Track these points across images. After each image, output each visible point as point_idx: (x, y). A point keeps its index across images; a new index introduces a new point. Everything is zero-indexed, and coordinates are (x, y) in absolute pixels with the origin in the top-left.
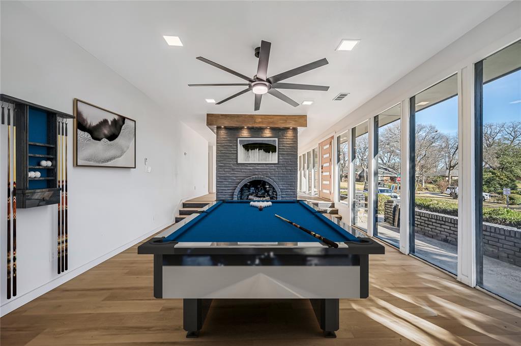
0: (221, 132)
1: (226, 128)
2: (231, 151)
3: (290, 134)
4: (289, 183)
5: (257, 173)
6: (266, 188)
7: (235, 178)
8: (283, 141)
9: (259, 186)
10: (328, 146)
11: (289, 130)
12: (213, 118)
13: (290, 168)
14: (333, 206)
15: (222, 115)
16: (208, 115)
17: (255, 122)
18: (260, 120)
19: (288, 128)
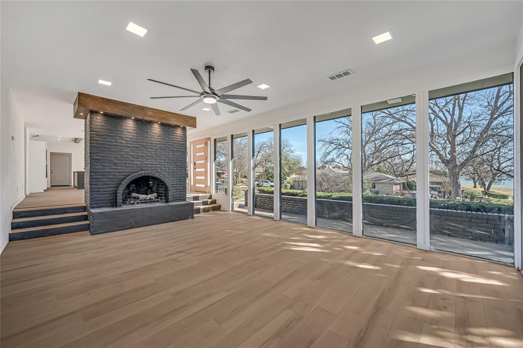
0: (98, 118)
1: (105, 115)
2: (112, 142)
3: (179, 132)
4: (179, 179)
5: (145, 168)
6: (150, 184)
7: (118, 174)
8: (173, 138)
9: (141, 183)
10: (203, 145)
11: (178, 128)
12: (88, 99)
13: (180, 164)
14: (210, 197)
15: (103, 99)
16: (80, 94)
17: (146, 115)
18: (151, 114)
19: (179, 126)
